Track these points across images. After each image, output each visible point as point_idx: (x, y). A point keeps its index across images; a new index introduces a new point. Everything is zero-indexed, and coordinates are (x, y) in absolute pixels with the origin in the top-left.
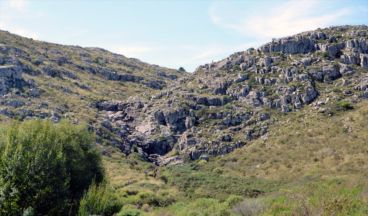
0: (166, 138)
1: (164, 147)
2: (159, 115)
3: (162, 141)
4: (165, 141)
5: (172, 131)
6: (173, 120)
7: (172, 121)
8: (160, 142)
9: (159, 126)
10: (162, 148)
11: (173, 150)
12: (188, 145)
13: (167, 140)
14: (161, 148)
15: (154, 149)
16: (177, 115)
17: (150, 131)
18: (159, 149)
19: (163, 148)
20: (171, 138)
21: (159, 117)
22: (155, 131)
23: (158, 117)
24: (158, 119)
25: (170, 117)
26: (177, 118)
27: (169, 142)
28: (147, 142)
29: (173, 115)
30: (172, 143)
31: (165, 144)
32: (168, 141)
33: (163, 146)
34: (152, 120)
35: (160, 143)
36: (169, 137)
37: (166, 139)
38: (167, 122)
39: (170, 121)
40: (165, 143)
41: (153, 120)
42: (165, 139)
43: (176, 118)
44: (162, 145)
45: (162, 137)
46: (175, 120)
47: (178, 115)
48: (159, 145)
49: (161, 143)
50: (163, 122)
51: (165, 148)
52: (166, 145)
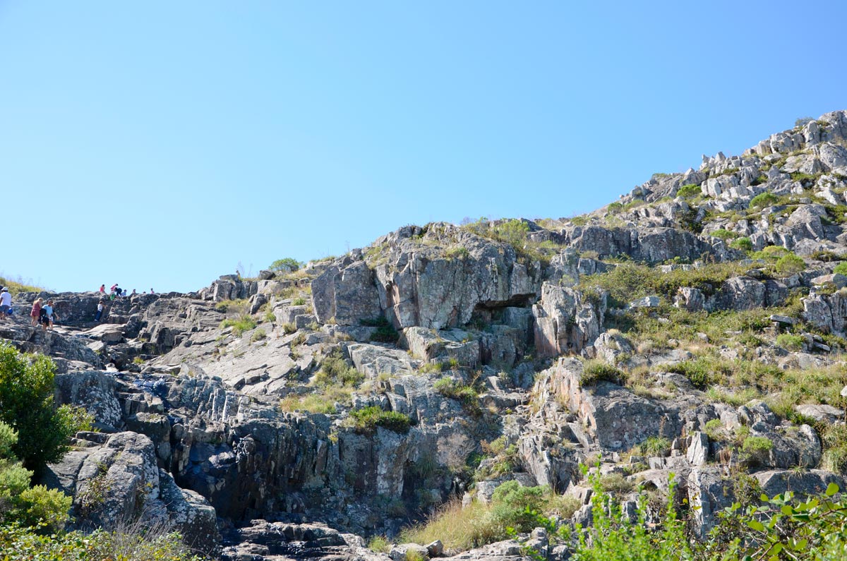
0: (402, 409)
1: (390, 478)
2: (347, 284)
3: (374, 426)
4: (399, 427)
5: (445, 368)
6: (448, 307)
7: (441, 314)
8: (357, 432)
9: (346, 350)
10: (373, 486)
11: (473, 500)
12: (606, 446)
13: (414, 422)
14: (361, 490)
15: (296, 484)
16: (472, 279)
17: (273, 374)
18: (341, 494)
19: (382, 485)
20: (443, 406)
21: (348, 298)
22: (313, 379)
23: (340, 297)
24: (342, 308)
25: (427, 285)
26: (474, 297)
27: (432, 439)
28: (240, 417)
29: (449, 274)
30: (459, 439)
31: (400, 451)
32: (422, 427)
33: (382, 470)
34: (295, 325)
35: (350, 440)
36: (431, 403)
37: (405, 417)
38: (403, 317)
39: (425, 313)
40: (397, 444)
41: (303, 323)
42: (395, 413)
43: (465, 294)
44: (374, 462)
45: (371, 404)
46: (458, 311)
47: (479, 281)
48: (350, 460)
49: (362, 442)
50: (372, 329)
51: (400, 487)
52: (408, 464)
